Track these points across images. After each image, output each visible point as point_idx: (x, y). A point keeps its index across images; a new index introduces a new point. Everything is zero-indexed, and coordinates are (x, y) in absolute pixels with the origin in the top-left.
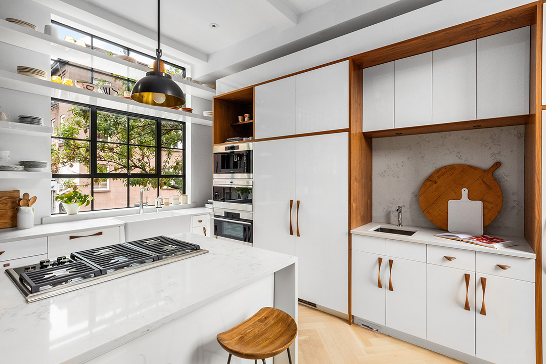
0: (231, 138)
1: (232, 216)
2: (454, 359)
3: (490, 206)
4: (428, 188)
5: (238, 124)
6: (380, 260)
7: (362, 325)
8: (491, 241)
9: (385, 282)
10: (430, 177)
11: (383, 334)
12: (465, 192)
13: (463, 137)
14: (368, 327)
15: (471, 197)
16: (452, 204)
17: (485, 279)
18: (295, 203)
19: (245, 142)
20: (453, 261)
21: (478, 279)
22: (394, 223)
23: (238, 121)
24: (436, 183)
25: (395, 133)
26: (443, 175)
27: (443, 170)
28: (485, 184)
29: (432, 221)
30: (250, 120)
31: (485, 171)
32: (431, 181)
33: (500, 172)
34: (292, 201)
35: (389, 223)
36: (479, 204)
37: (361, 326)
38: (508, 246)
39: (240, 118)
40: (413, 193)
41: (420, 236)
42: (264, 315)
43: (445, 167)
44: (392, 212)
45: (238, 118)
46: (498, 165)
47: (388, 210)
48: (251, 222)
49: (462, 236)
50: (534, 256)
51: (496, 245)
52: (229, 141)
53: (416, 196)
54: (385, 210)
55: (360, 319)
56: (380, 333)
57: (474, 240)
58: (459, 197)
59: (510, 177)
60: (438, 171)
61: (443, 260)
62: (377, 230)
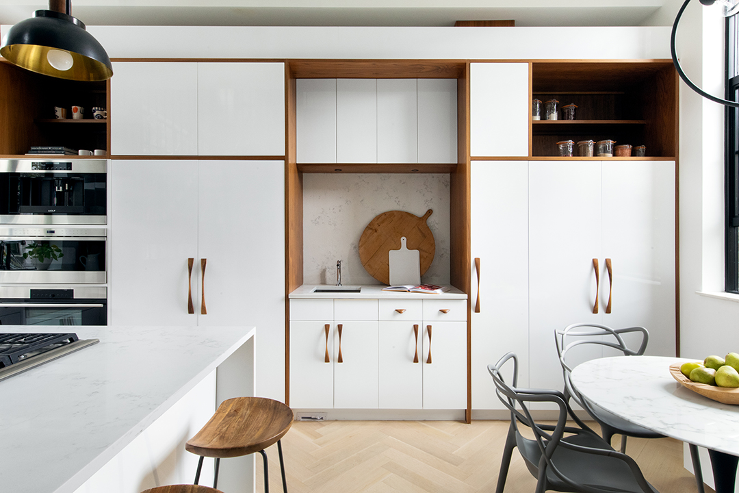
0: (41, 146)
1: (53, 296)
2: (404, 421)
3: (425, 255)
4: (368, 238)
5: (54, 121)
6: (327, 327)
7: (303, 418)
8: (432, 288)
9: (334, 354)
10: (370, 224)
11: (329, 421)
12: (404, 241)
13: (401, 181)
14: (310, 418)
15: (409, 247)
16: (392, 253)
17: (431, 326)
18: (197, 263)
19: (81, 157)
20: (404, 313)
21: (425, 327)
22: (330, 283)
23: (55, 117)
24: (376, 231)
25: (333, 169)
26: (383, 222)
27: (383, 216)
28: (421, 232)
29: (373, 276)
30: (84, 118)
31: (420, 218)
32: (371, 229)
33: (432, 220)
34: (191, 261)
35: (324, 283)
36: (416, 253)
37: (302, 420)
38: (446, 291)
39: (59, 112)
40: (352, 244)
41: (366, 293)
42: (230, 408)
43: (385, 214)
44: (327, 270)
45: (54, 111)
46: (430, 212)
47: (324, 268)
48: (104, 302)
49: (408, 287)
50: (466, 296)
51: (439, 291)
52: (36, 152)
53: (355, 247)
54: (320, 267)
55: (300, 411)
56: (326, 421)
57: (420, 289)
58: (398, 247)
59: (440, 225)
60: (378, 217)
61: (394, 315)
62: (316, 291)
